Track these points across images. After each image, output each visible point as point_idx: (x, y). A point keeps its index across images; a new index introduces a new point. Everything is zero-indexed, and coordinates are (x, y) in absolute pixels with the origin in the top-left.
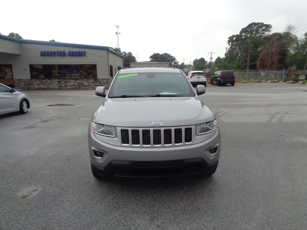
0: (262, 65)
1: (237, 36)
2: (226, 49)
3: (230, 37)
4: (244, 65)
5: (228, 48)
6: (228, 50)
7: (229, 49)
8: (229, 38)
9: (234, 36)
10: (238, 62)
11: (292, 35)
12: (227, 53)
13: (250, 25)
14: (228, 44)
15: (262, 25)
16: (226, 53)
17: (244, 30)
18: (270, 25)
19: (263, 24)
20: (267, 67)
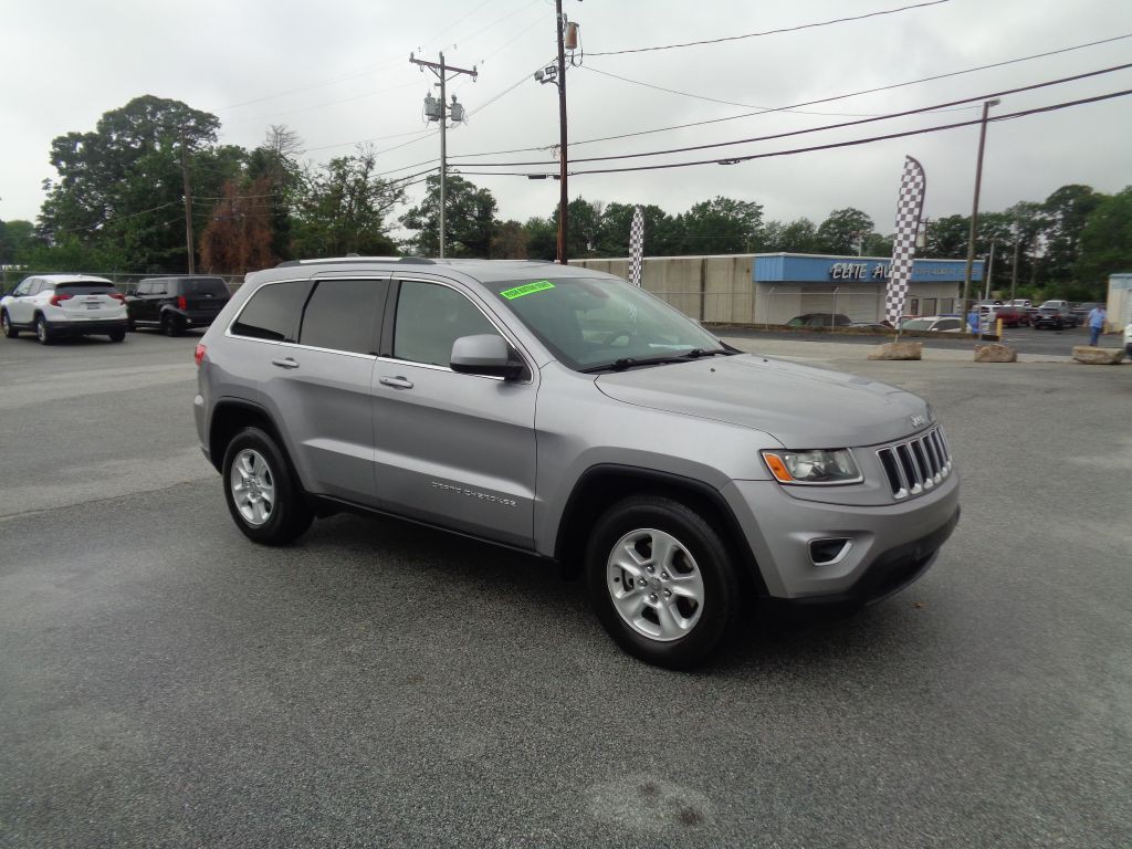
0: (218, 256)
1: (90, 139)
2: (46, 188)
3: (61, 139)
4: (143, 255)
5: (52, 184)
6: (52, 190)
7: (60, 187)
8: (55, 143)
9: (75, 137)
10: (117, 244)
11: (287, 161)
12: (52, 204)
13: (138, 105)
14: (55, 169)
15: (183, 110)
16: (47, 202)
17: (113, 121)
18: (214, 117)
19: (186, 107)
20: (239, 265)
